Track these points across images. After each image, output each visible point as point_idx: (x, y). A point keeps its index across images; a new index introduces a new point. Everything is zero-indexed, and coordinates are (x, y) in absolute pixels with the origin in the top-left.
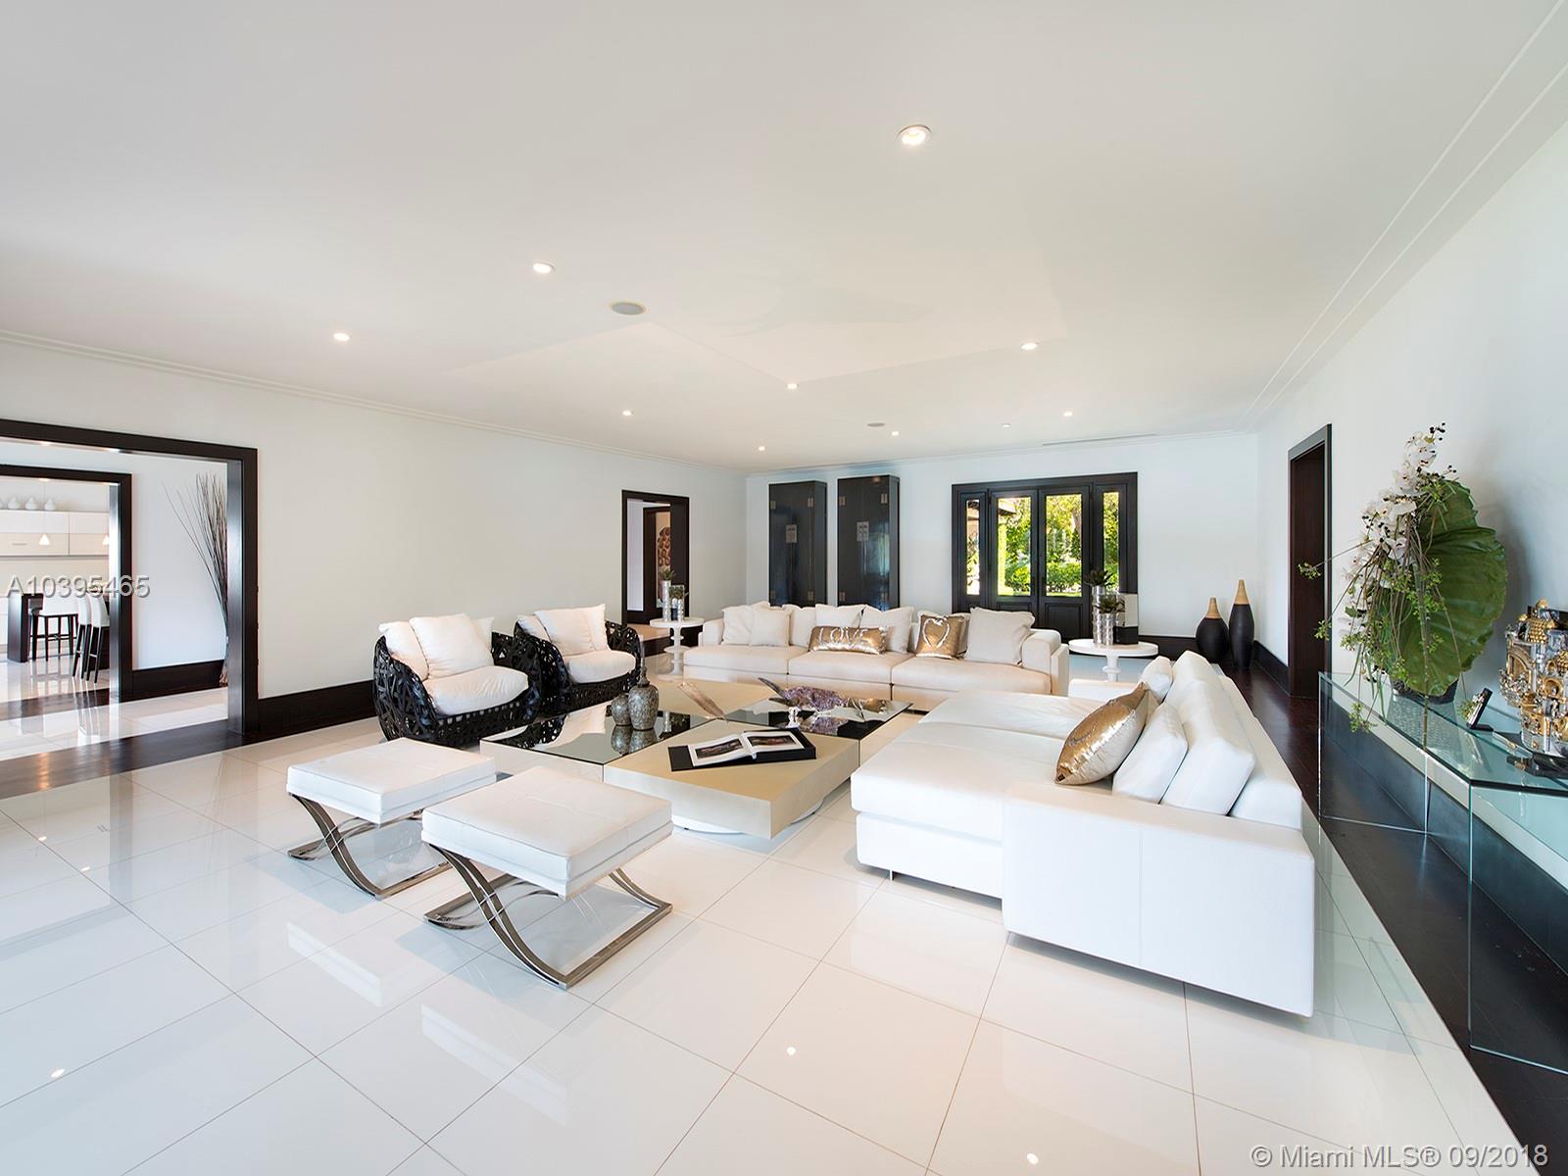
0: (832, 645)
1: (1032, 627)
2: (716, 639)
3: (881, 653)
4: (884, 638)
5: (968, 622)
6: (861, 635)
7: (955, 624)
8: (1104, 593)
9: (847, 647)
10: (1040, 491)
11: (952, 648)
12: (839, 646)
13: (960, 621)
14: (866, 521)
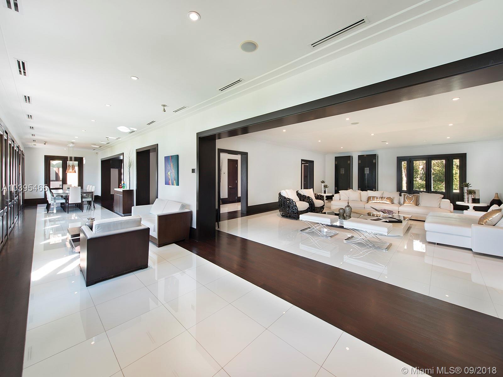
0: (375, 201)
1: (442, 198)
2: (339, 199)
3: (392, 204)
4: (392, 200)
5: (419, 196)
6: (385, 199)
7: (416, 197)
8: (468, 189)
9: (381, 202)
10: (429, 159)
11: (415, 203)
12: (378, 202)
13: (417, 196)
14: (368, 167)
